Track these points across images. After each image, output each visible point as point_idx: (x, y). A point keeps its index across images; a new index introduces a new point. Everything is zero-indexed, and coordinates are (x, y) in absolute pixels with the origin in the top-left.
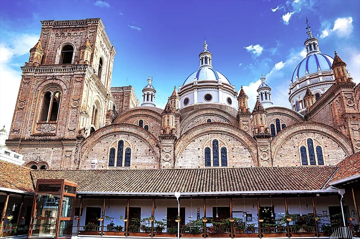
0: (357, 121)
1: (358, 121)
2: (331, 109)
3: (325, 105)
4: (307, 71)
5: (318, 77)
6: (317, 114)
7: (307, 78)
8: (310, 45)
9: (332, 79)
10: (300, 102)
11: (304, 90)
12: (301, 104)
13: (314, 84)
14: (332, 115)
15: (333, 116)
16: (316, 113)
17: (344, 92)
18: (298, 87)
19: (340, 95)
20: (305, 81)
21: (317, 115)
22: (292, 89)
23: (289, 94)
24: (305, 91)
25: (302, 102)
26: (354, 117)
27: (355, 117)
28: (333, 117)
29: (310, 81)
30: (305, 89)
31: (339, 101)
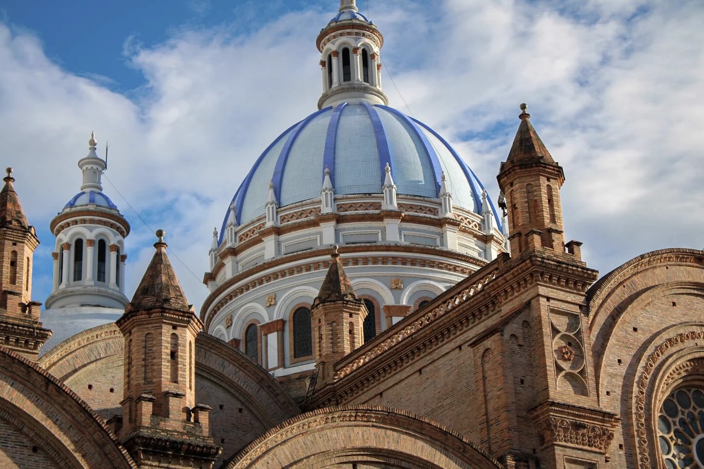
0: (586, 447)
1: (593, 449)
2: (483, 371)
3: (435, 356)
4: (327, 177)
5: (379, 218)
6: (381, 394)
7: (326, 209)
8: (346, 55)
9: (438, 243)
10: (270, 327)
11: (308, 267)
12: (273, 338)
13: (354, 250)
14: (486, 402)
15: (490, 408)
16: (375, 391)
17: (548, 299)
18: (268, 249)
19: (527, 311)
20: (315, 224)
21: (377, 399)
22: (234, 252)
23: (210, 278)
24: (321, 275)
25: (283, 330)
26: (578, 426)
27: (583, 426)
28: (486, 414)
29: (337, 232)
30: (317, 266)
31: (524, 338)
